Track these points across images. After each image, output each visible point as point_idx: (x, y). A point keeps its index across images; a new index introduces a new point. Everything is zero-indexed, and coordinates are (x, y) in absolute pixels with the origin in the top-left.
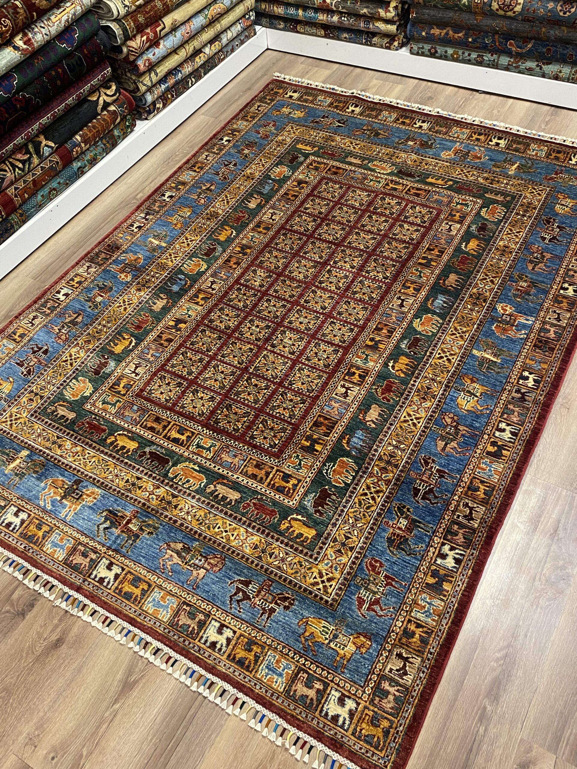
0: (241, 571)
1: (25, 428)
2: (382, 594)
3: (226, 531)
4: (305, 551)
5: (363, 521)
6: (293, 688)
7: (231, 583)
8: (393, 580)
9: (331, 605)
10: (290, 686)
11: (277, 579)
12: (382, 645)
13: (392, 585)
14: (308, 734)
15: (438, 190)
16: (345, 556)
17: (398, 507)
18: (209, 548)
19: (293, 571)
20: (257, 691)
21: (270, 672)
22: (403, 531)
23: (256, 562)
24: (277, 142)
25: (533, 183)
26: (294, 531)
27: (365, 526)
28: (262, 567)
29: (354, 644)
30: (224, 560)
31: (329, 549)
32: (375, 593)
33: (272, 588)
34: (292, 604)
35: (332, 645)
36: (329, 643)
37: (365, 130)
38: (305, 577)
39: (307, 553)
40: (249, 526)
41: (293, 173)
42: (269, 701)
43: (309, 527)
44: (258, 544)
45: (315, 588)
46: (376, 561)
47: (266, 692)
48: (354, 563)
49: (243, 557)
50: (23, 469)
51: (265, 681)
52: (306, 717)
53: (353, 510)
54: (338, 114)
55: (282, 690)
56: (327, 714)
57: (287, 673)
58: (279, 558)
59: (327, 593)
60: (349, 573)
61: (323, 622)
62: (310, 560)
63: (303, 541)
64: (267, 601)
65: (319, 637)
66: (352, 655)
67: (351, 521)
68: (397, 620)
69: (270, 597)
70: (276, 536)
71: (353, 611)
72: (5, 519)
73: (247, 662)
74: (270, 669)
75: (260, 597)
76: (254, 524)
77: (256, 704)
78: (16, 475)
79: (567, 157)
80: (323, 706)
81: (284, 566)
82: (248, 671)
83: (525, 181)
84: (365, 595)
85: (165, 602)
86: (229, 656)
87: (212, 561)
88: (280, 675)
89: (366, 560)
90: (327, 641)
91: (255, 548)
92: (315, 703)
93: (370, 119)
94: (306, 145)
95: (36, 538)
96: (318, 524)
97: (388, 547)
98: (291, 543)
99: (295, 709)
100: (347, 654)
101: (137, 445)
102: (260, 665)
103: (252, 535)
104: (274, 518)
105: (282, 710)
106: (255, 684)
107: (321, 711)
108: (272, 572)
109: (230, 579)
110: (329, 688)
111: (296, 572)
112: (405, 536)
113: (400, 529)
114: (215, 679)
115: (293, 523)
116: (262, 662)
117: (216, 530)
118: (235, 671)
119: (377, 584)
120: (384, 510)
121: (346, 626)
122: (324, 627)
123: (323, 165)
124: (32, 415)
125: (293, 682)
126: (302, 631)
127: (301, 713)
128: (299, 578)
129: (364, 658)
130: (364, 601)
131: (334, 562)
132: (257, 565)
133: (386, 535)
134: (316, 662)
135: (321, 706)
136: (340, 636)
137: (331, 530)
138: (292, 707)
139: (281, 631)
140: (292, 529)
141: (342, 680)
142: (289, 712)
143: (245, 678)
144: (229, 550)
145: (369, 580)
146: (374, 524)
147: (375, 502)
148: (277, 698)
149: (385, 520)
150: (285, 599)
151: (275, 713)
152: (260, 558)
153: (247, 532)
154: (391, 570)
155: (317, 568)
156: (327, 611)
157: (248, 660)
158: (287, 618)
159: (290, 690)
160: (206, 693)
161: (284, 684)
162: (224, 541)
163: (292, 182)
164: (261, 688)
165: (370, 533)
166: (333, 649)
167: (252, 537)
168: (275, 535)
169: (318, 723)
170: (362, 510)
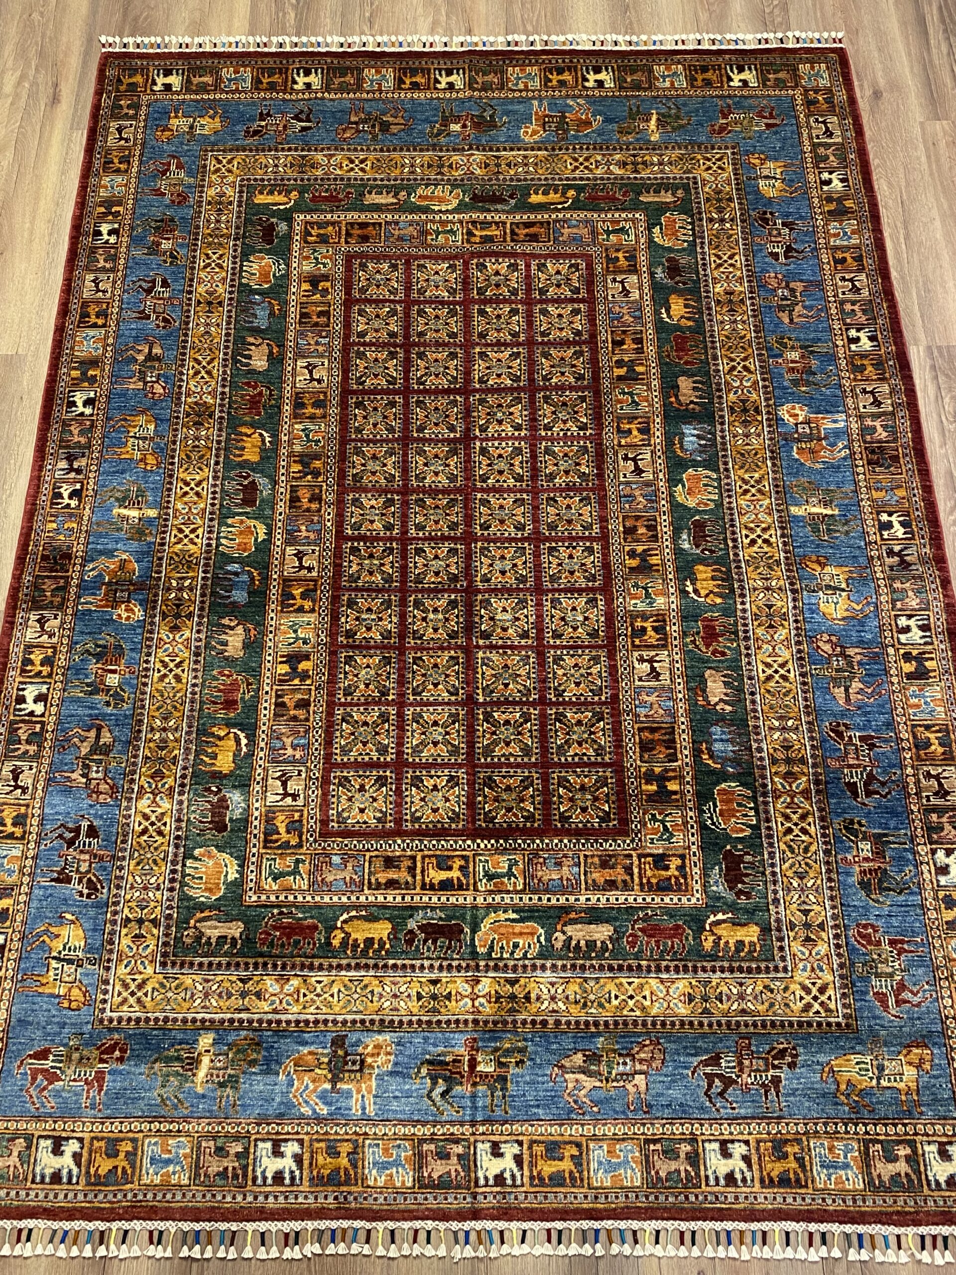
0: (695, 1047)
1: (170, 994)
2: (902, 971)
3: (631, 997)
4: (763, 965)
5: (812, 875)
6: (875, 1174)
7: (693, 1073)
8: (902, 942)
9: (848, 1025)
10: (869, 1174)
11: (752, 1030)
12: (945, 1045)
13: (906, 951)
14: (933, 1224)
15: (561, 216)
16: (820, 942)
17: (845, 828)
18: (624, 1037)
19: (767, 1004)
20: (831, 1208)
21: (831, 1171)
22: (872, 860)
23: (706, 1022)
24: (209, 203)
25: (699, 147)
26: (727, 942)
27: (819, 882)
28: (719, 1024)
29: (910, 1064)
30: (659, 1043)
31: (792, 944)
32: (891, 975)
33: (753, 1048)
34: (796, 1056)
35: (884, 1083)
36: (878, 1083)
37: (356, 123)
38: (787, 1005)
39: (767, 968)
40: (658, 970)
41: (288, 265)
42: (857, 1212)
43: (745, 925)
44: (691, 991)
45: (811, 1014)
46: (865, 927)
47: (844, 1201)
48: (838, 946)
49: (682, 1024)
50: (226, 1068)
51: (833, 1187)
52: (916, 1203)
53: (787, 865)
54: (284, 100)
55: (862, 1186)
56: (937, 1183)
57: (854, 1159)
58: (734, 998)
59: (831, 1011)
60: (841, 966)
61: (852, 1057)
62: (779, 975)
63: (750, 952)
64: (760, 1071)
65: (860, 1083)
66: (917, 1082)
67: (795, 884)
68: (943, 998)
69: (761, 1062)
70: (708, 965)
71: (879, 1018)
72: (264, 1172)
73: (792, 1176)
74: (828, 1167)
75: (747, 1070)
76: (664, 963)
77: (842, 1227)
78: (222, 1085)
79: (721, 76)
80: (926, 1176)
81: (749, 1004)
82: (801, 1187)
83: (686, 148)
84: (881, 986)
85: (619, 1157)
86: (762, 1181)
87: (642, 1055)
88: (846, 1166)
89: (851, 933)
90: (874, 1082)
91: (690, 1001)
92: (914, 1177)
93: (351, 95)
94: (271, 193)
95: (342, 1174)
96: (753, 914)
97: (868, 896)
98: (736, 965)
99: (895, 1202)
100: (910, 1084)
101: (390, 926)
102: (811, 1170)
103: (673, 982)
104: (687, 939)
105: (881, 1213)
106: (824, 1200)
107: (929, 1184)
108: (738, 1024)
109: (686, 1068)
110: (919, 1145)
111: (772, 1005)
112: (879, 867)
113: (866, 859)
114: (765, 1226)
115: (719, 931)
116: (811, 1164)
117: (615, 1002)
118: (785, 1198)
119: (887, 960)
120: (829, 843)
121: (886, 1046)
122: (857, 1063)
123: (330, 228)
124: (164, 964)
125: (868, 1166)
126: (834, 1087)
127: (906, 1203)
128: (780, 1011)
129: (935, 1077)
130: (885, 995)
131: (811, 959)
132: (710, 1025)
133: (855, 879)
134: (880, 1119)
135: (923, 1177)
136: (886, 1063)
137: (777, 913)
138: (890, 1201)
139: (807, 1104)
140: (722, 942)
141: (926, 1124)
142: (890, 1209)
143: (804, 1199)
144: (654, 1024)
145: (873, 960)
146: (829, 871)
147: (811, 837)
148: (864, 1201)
149: (839, 857)
150: (782, 1053)
151: (875, 1222)
152: (706, 1011)
153: (662, 981)
154: (891, 930)
155: (795, 982)
156: (847, 1038)
157: (792, 1172)
158: (802, 1080)
159: (872, 1179)
160: (767, 1252)
161: (860, 1176)
162: (638, 1013)
163: (299, 286)
164: (834, 1201)
165: (831, 888)
166: (889, 1088)
167: (676, 985)
168: (705, 964)
169: (935, 1201)
170: (800, 858)
